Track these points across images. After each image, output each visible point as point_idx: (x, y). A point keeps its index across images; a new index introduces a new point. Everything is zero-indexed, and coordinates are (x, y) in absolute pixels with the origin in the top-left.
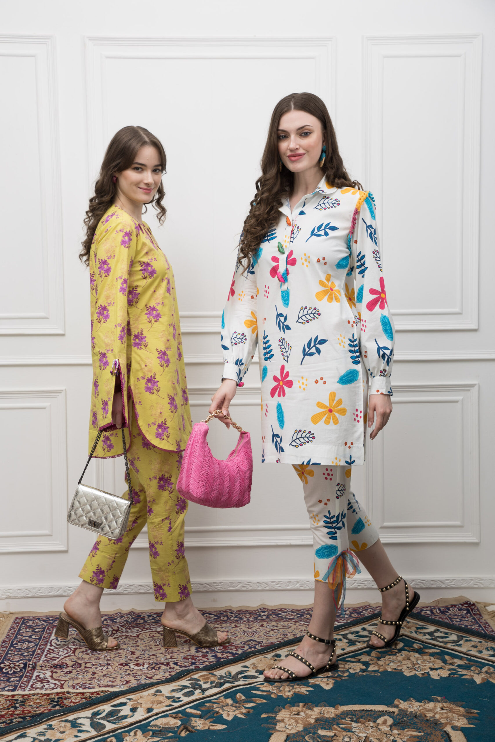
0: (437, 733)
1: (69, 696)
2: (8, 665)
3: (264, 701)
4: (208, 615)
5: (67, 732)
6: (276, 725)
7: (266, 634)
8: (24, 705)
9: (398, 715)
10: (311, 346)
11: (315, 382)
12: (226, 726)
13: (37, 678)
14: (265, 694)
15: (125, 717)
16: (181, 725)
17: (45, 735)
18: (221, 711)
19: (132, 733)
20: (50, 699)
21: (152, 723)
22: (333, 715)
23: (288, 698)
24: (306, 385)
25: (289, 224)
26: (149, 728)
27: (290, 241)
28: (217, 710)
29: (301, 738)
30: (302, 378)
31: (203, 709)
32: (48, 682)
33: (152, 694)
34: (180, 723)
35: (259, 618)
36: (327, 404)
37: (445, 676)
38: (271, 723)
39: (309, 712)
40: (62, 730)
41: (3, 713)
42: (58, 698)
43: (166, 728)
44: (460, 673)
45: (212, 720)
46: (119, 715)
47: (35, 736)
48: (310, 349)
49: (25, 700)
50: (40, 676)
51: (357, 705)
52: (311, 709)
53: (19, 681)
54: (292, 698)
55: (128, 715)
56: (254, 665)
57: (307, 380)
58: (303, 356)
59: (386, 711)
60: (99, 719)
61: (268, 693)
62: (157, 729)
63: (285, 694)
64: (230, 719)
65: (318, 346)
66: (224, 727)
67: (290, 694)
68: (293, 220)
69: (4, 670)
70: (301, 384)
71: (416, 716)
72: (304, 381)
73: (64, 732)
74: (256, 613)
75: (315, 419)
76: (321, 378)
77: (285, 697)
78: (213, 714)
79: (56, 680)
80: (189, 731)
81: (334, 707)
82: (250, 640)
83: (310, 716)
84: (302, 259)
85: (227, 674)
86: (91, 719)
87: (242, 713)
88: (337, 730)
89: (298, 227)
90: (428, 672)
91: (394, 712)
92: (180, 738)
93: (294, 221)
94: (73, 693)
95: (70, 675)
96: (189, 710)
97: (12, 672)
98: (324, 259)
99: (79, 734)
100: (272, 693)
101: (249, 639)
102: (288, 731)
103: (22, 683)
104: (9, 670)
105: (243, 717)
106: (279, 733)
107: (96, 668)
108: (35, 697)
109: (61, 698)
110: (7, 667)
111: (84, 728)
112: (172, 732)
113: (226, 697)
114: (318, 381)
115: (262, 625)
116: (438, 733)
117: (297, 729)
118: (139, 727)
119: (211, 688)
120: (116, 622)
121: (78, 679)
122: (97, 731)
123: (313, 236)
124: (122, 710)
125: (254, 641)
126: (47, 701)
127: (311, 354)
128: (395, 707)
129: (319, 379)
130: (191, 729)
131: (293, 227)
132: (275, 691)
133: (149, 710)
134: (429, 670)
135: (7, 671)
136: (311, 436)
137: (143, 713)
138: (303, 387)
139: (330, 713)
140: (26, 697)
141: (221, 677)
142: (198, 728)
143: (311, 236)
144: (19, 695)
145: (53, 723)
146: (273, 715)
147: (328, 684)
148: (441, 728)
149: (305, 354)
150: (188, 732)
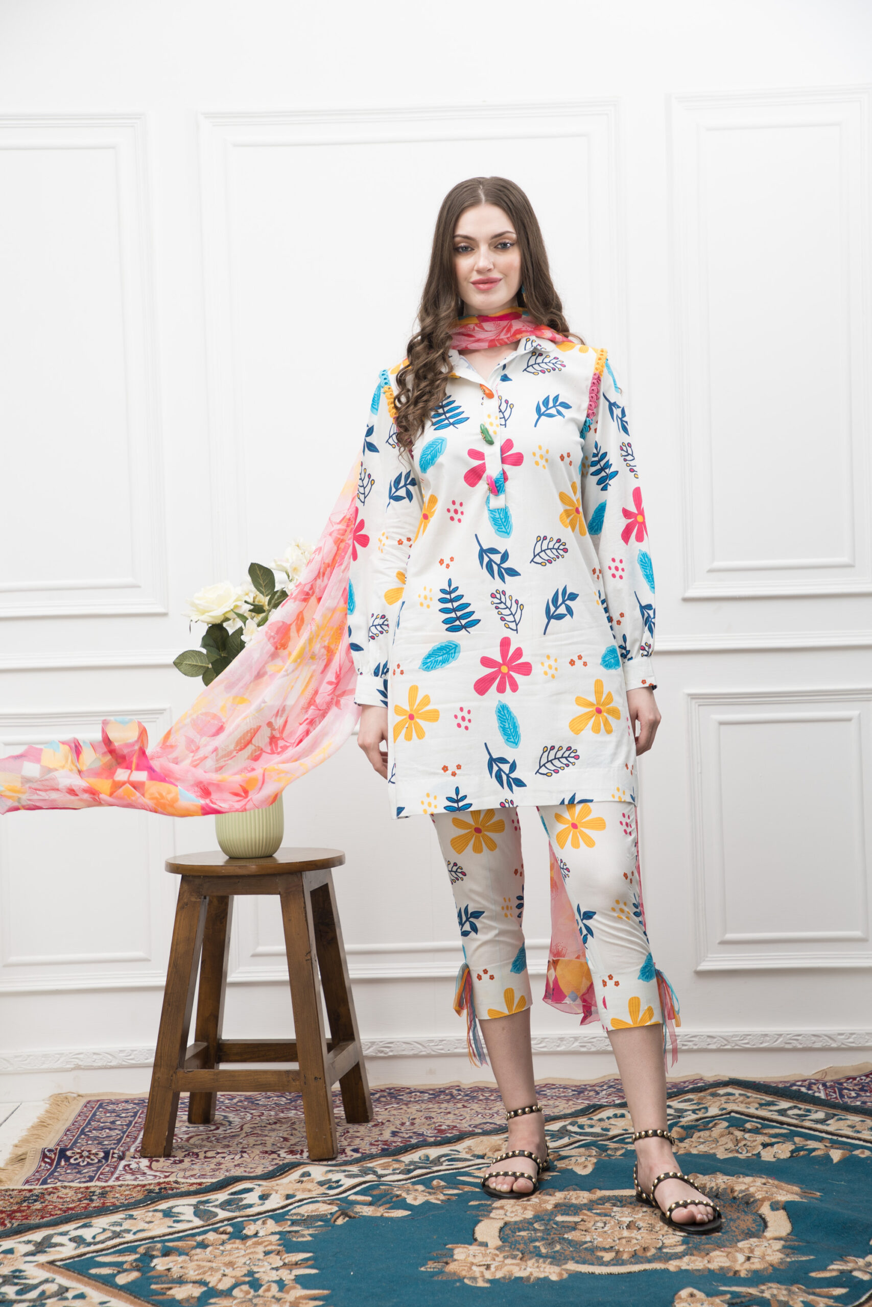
1: (176, 1185)
2: (78, 1153)
5: (155, 1223)
6: (491, 1212)
8: (104, 1197)
10: (559, 603)
12: (410, 1213)
13: (127, 1168)
15: (250, 1206)
16: (337, 1212)
17: (122, 1225)
18: (403, 1195)
19: (260, 1222)
20: (146, 1189)
21: (293, 1212)
22: (585, 1200)
24: (556, 669)
25: (490, 396)
26: (287, 1217)
27: (500, 424)
28: (399, 1194)
29: (527, 1225)
30: (548, 657)
31: (375, 1192)
32: (145, 1174)
33: (295, 1180)
34: (337, 1209)
38: (483, 1210)
39: (549, 1198)
40: (148, 1220)
42: (158, 1188)
43: (312, 1216)
45: (388, 1206)
46: (241, 1203)
47: (107, 1227)
48: (557, 607)
49: (106, 1191)
50: (131, 1167)
52: (553, 1196)
53: (97, 1172)
55: (254, 1203)
56: (469, 1148)
57: (556, 661)
58: (546, 620)
60: (209, 1207)
62: (299, 1217)
64: (417, 1203)
65: (568, 603)
66: (406, 1212)
69: (72, 1161)
70: (546, 668)
71: (717, 1194)
72: (552, 662)
73: (152, 1222)
76: (579, 656)
78: (391, 1198)
79: (156, 1171)
80: (350, 1217)
82: (485, 1123)
83: (548, 1202)
84: (534, 454)
85: (423, 1159)
86: (196, 1206)
87: (437, 1199)
92: (334, 1225)
94: (181, 1183)
95: (180, 1165)
96: (353, 1198)
97: (85, 1163)
98: (569, 455)
99: (175, 1225)
101: (484, 1121)
103: (102, 1174)
104: (80, 1160)
105: (439, 1203)
107: (224, 1157)
108: (122, 1188)
109: (165, 1188)
110: (78, 1156)
111: (182, 1218)
112: (321, 1221)
113: (416, 1183)
114: (574, 662)
117: (525, 1216)
118: (271, 1217)
121: (193, 1169)
122: (203, 1221)
124: (245, 1198)
126: (139, 1192)
127: (560, 617)
129: (576, 659)
130: (353, 1216)
133: (288, 1197)
135: (77, 1161)
136: (573, 755)
137: (279, 1201)
138: (550, 672)
139: (581, 1198)
140: (108, 1189)
141: (412, 1163)
142: (365, 1214)
143: (539, 416)
144: (96, 1186)
145: (134, 1213)
146: (488, 1204)
149: (550, 616)
150: (347, 1219)
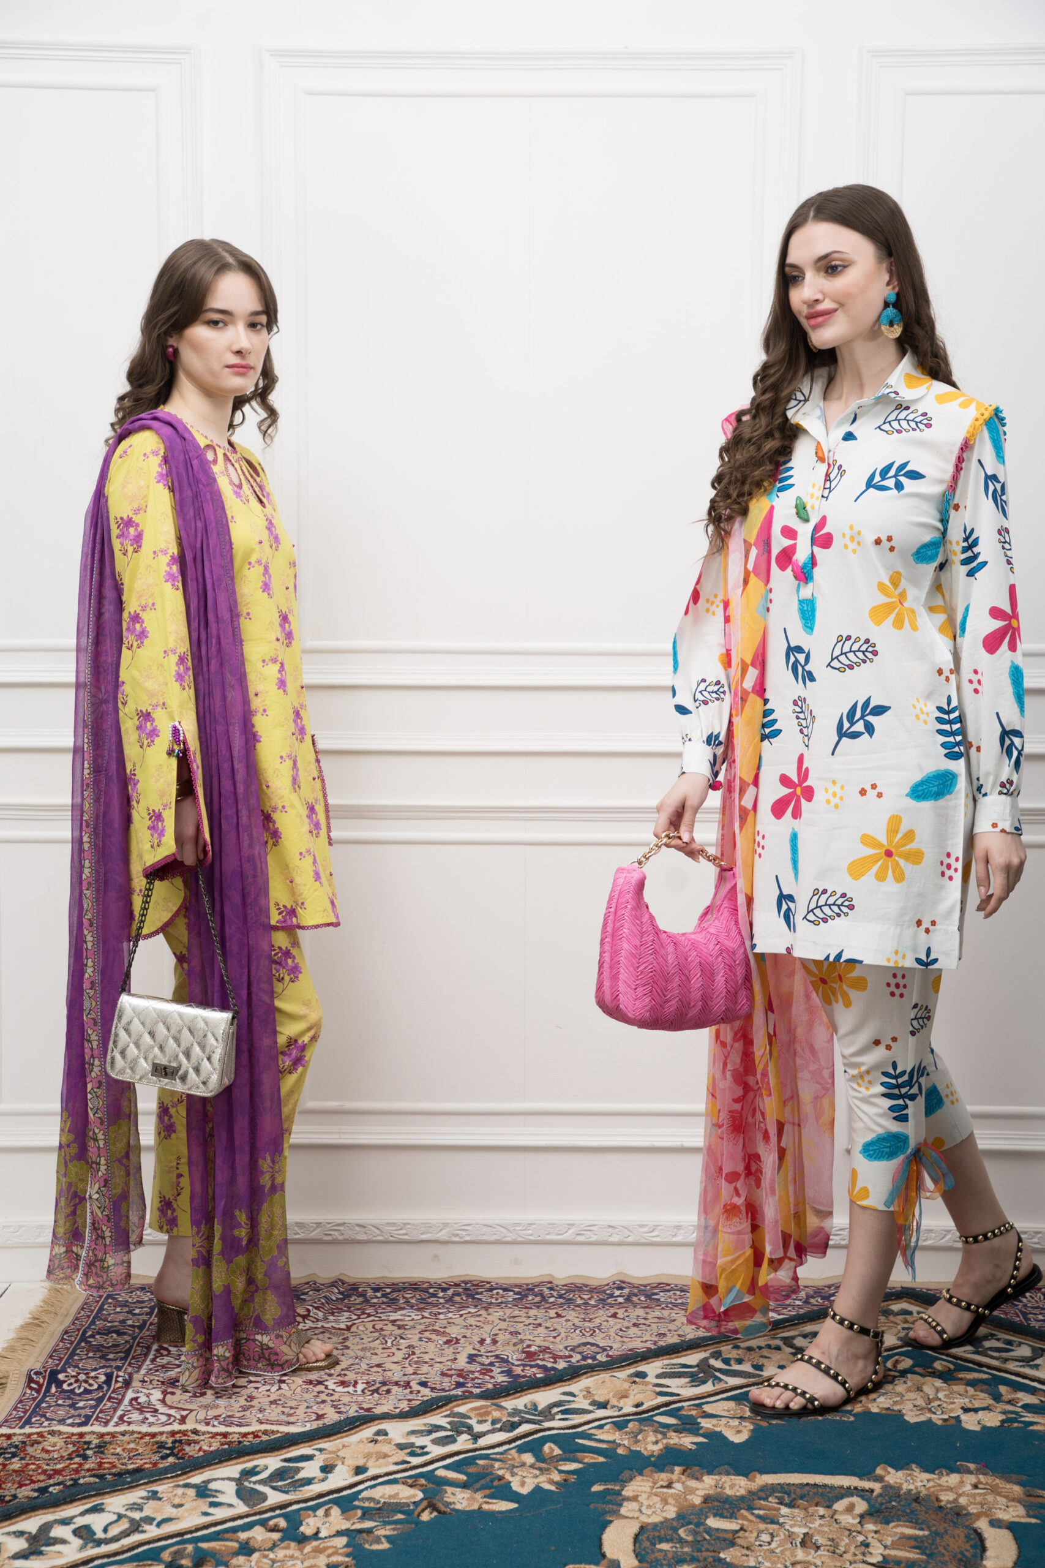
0: (957, 1532)
1: (196, 1438)
2: (73, 1376)
3: (601, 1459)
4: (501, 1291)
5: (186, 1506)
6: (621, 1505)
7: (621, 1333)
8: (102, 1453)
9: (880, 1495)
10: (856, 719)
11: (860, 792)
12: (516, 1505)
13: (134, 1402)
14: (604, 1446)
15: (309, 1481)
16: (422, 1500)
17: (141, 1510)
18: (508, 1476)
19: (321, 1512)
20: (157, 1443)
21: (364, 1494)
22: (742, 1492)
23: (653, 1456)
24: (841, 798)
25: (821, 459)
26: (356, 1503)
27: (823, 496)
28: (500, 1473)
29: (670, 1532)
30: (834, 782)
31: (472, 1470)
32: (156, 1411)
33: (367, 1439)
34: (420, 1495)
35: (609, 1301)
36: (883, 839)
37: (993, 1425)
38: (610, 1502)
39: (693, 1483)
40: (177, 1501)
41: (59, 1466)
42: (174, 1442)
43: (390, 1504)
44: (1027, 1419)
45: (487, 1492)
46: (297, 1477)
47: (122, 1511)
48: (852, 724)
49: (106, 1443)
50: (139, 1400)
51: (796, 1475)
52: (697, 1479)
53: (95, 1407)
54: (660, 1457)
55: (314, 1478)
56: (588, 1391)
57: (842, 787)
58: (837, 738)
59: (856, 1488)
60: (255, 1483)
61: (611, 1445)
62: (372, 1505)
63: (646, 1449)
64: (525, 1491)
65: (869, 718)
66: (512, 1506)
67: (656, 1448)
68: (829, 451)
69: (65, 1387)
70: (829, 796)
71: (918, 1498)
72: (837, 789)
73: (181, 1505)
74: (604, 1292)
75: (857, 869)
76: (872, 785)
77: (645, 1453)
78: (492, 1481)
79: (171, 1407)
80: (439, 1512)
81: (746, 1475)
82: (585, 1344)
83: (693, 1491)
84: (844, 535)
85: (529, 1407)
86: (239, 1481)
87: (551, 1482)
88: (748, 1520)
89: (840, 467)
90: (958, 1416)
91: (872, 1491)
92: (418, 1523)
93: (831, 453)
94: (204, 1433)
95: (201, 1399)
96: (441, 1473)
97: (82, 1389)
98: (890, 539)
99: (211, 1510)
100: (620, 1445)
101: (584, 1340)
102: (645, 1519)
103: (101, 1411)
104: (76, 1385)
105: (553, 1488)
106: (624, 1521)
107: (257, 1388)
108: (127, 1438)
109: (180, 1441)
110: (72, 1380)
111: (221, 1499)
112: (402, 1512)
113: (521, 1450)
114: (866, 791)
115: (614, 1316)
116: (960, 1532)
117: (664, 1515)
118: (336, 1502)
119: (493, 1431)
120: (304, 1300)
121: (217, 1407)
122: (248, 1505)
123: (871, 490)
124: (303, 1468)
125: (592, 1345)
126: (150, 1447)
127: (855, 735)
128: (875, 1481)
129: (868, 788)
130: (442, 1508)
131: (829, 465)
132: (626, 1442)
133: (359, 1470)
134: (960, 1412)
135: (72, 1387)
136: (846, 903)
137: (346, 1476)
138: (834, 801)
139: (737, 1487)
140: (107, 1438)
141: (516, 1412)
142: (458, 1507)
143: (867, 488)
144: (93, 1433)
145: (161, 1488)
146: (617, 1488)
147: (739, 1432)
148: (967, 1523)
149: (841, 733)
150: (435, 1514)
